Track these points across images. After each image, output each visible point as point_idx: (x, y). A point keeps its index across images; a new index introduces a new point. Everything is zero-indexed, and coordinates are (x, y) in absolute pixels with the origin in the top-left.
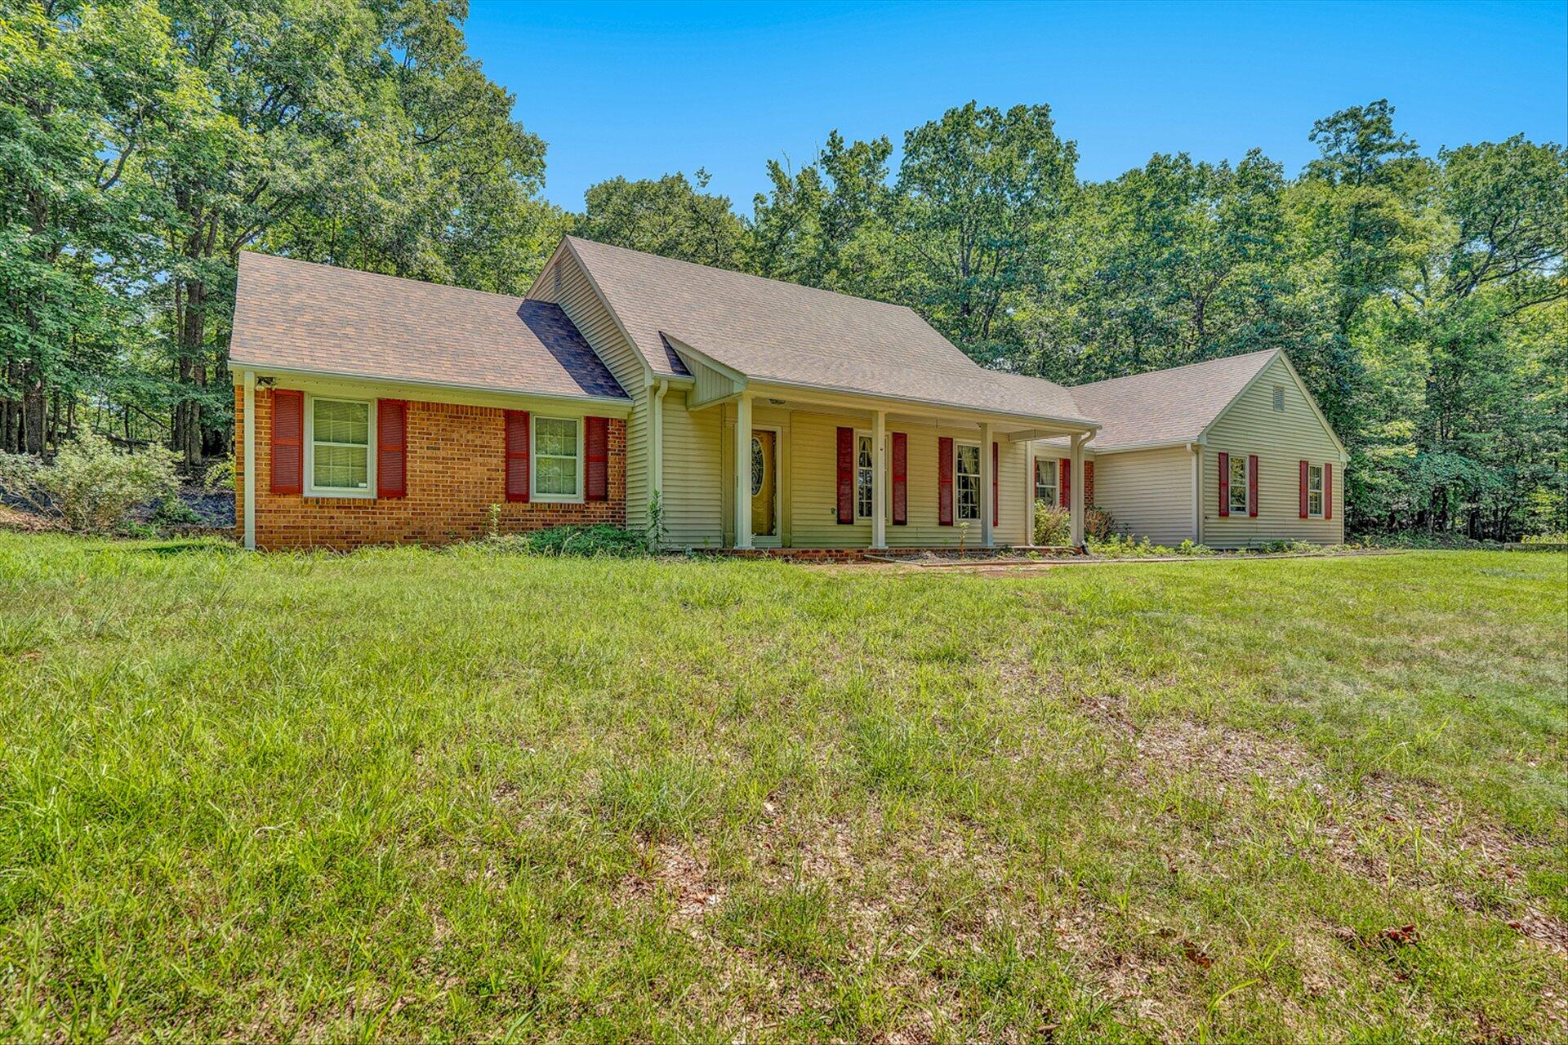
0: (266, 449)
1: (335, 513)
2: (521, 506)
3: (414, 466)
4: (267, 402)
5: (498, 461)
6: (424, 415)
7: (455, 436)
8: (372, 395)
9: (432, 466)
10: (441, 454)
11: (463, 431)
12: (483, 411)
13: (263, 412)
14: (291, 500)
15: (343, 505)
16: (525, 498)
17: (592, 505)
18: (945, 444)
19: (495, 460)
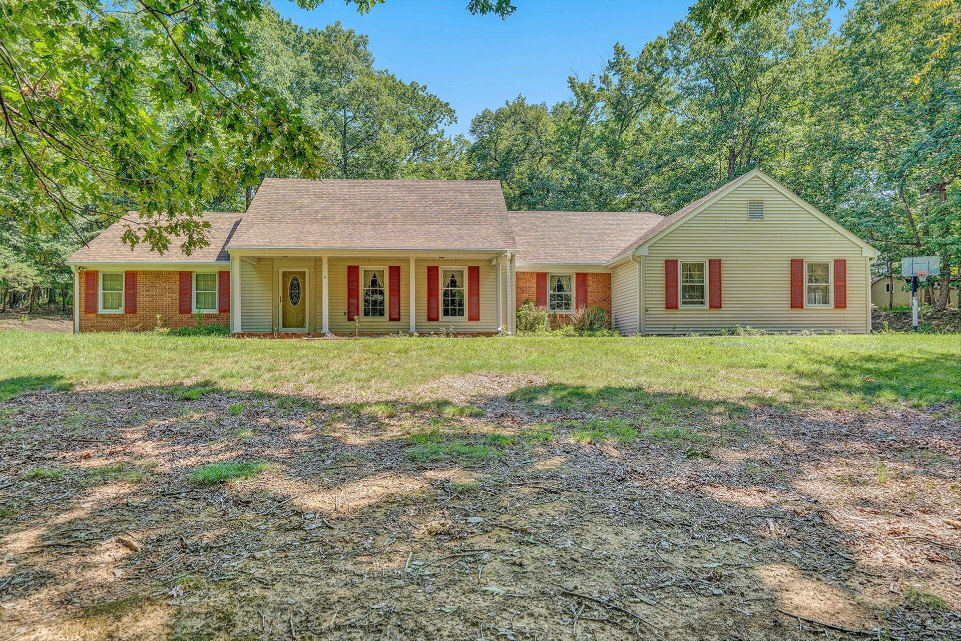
0: (83, 295)
1: (109, 320)
2: (188, 315)
3: (140, 299)
4: (84, 276)
5: (176, 295)
6: (144, 276)
7: (157, 285)
8: (125, 269)
9: (147, 299)
10: (151, 293)
11: (161, 283)
12: (169, 273)
13: (83, 280)
14: (93, 315)
15: (111, 317)
16: (189, 312)
17: (222, 314)
18: (432, 272)
19: (175, 295)
